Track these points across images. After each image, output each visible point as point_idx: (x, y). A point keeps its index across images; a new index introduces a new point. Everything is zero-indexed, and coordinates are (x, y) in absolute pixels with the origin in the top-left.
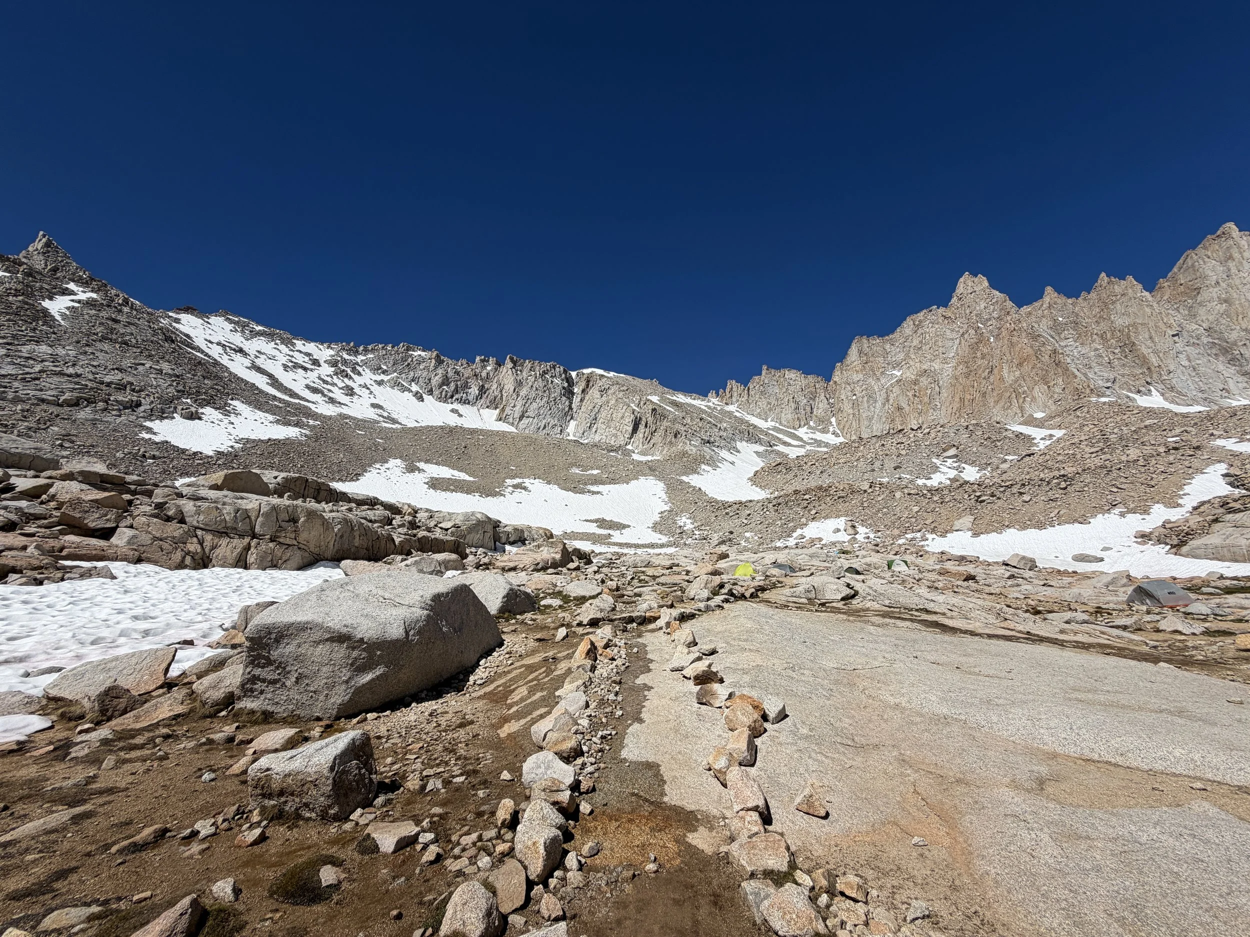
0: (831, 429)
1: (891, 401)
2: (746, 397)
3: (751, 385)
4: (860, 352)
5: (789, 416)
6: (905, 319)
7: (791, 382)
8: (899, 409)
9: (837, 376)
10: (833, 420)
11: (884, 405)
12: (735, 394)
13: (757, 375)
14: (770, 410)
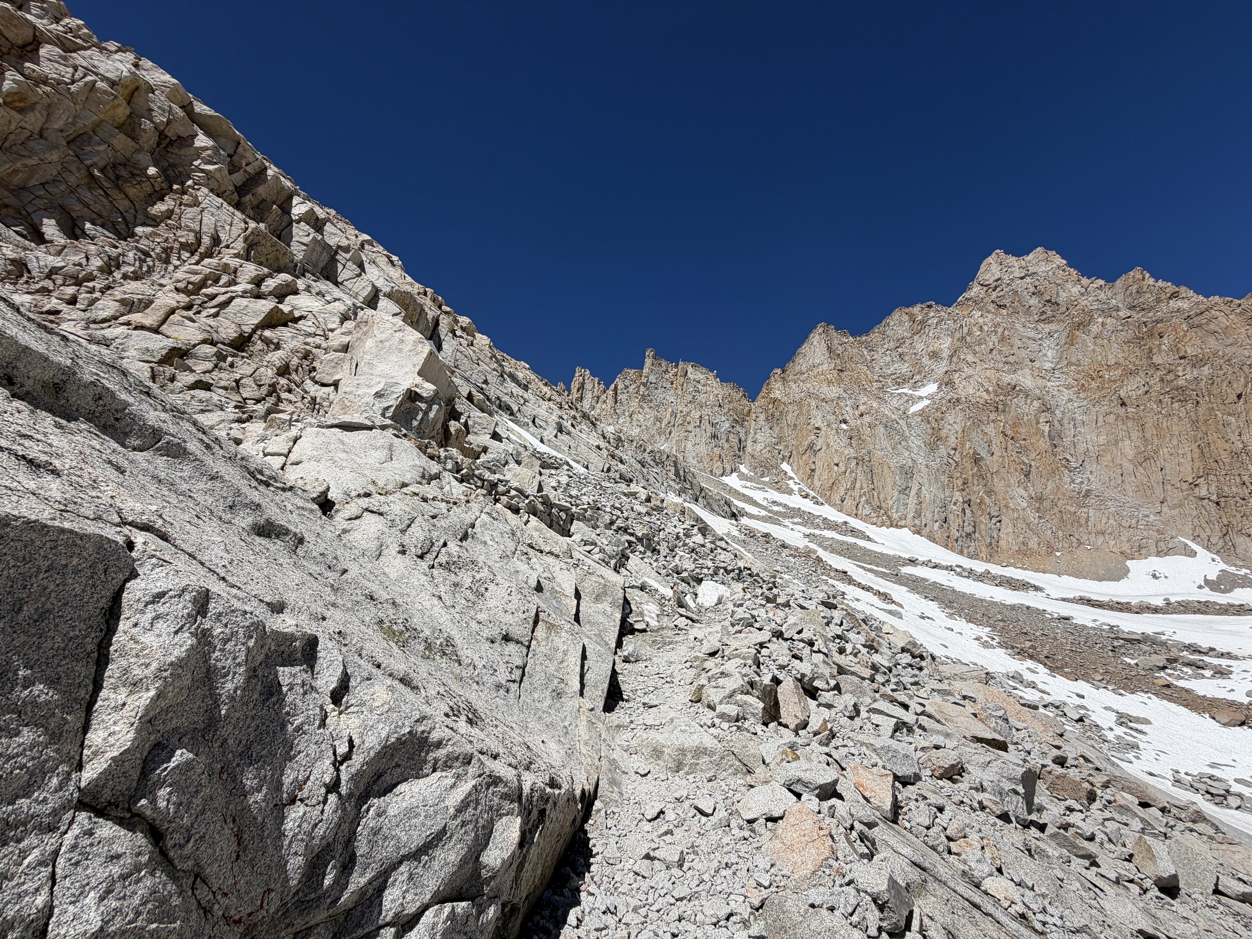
0: (795, 488)
1: (952, 441)
2: (610, 402)
3: (619, 382)
4: (830, 349)
5: (703, 449)
6: (889, 313)
7: (700, 387)
8: (977, 460)
9: (776, 389)
10: (785, 466)
11: (932, 447)
12: (588, 395)
13: (631, 368)
14: (660, 432)
